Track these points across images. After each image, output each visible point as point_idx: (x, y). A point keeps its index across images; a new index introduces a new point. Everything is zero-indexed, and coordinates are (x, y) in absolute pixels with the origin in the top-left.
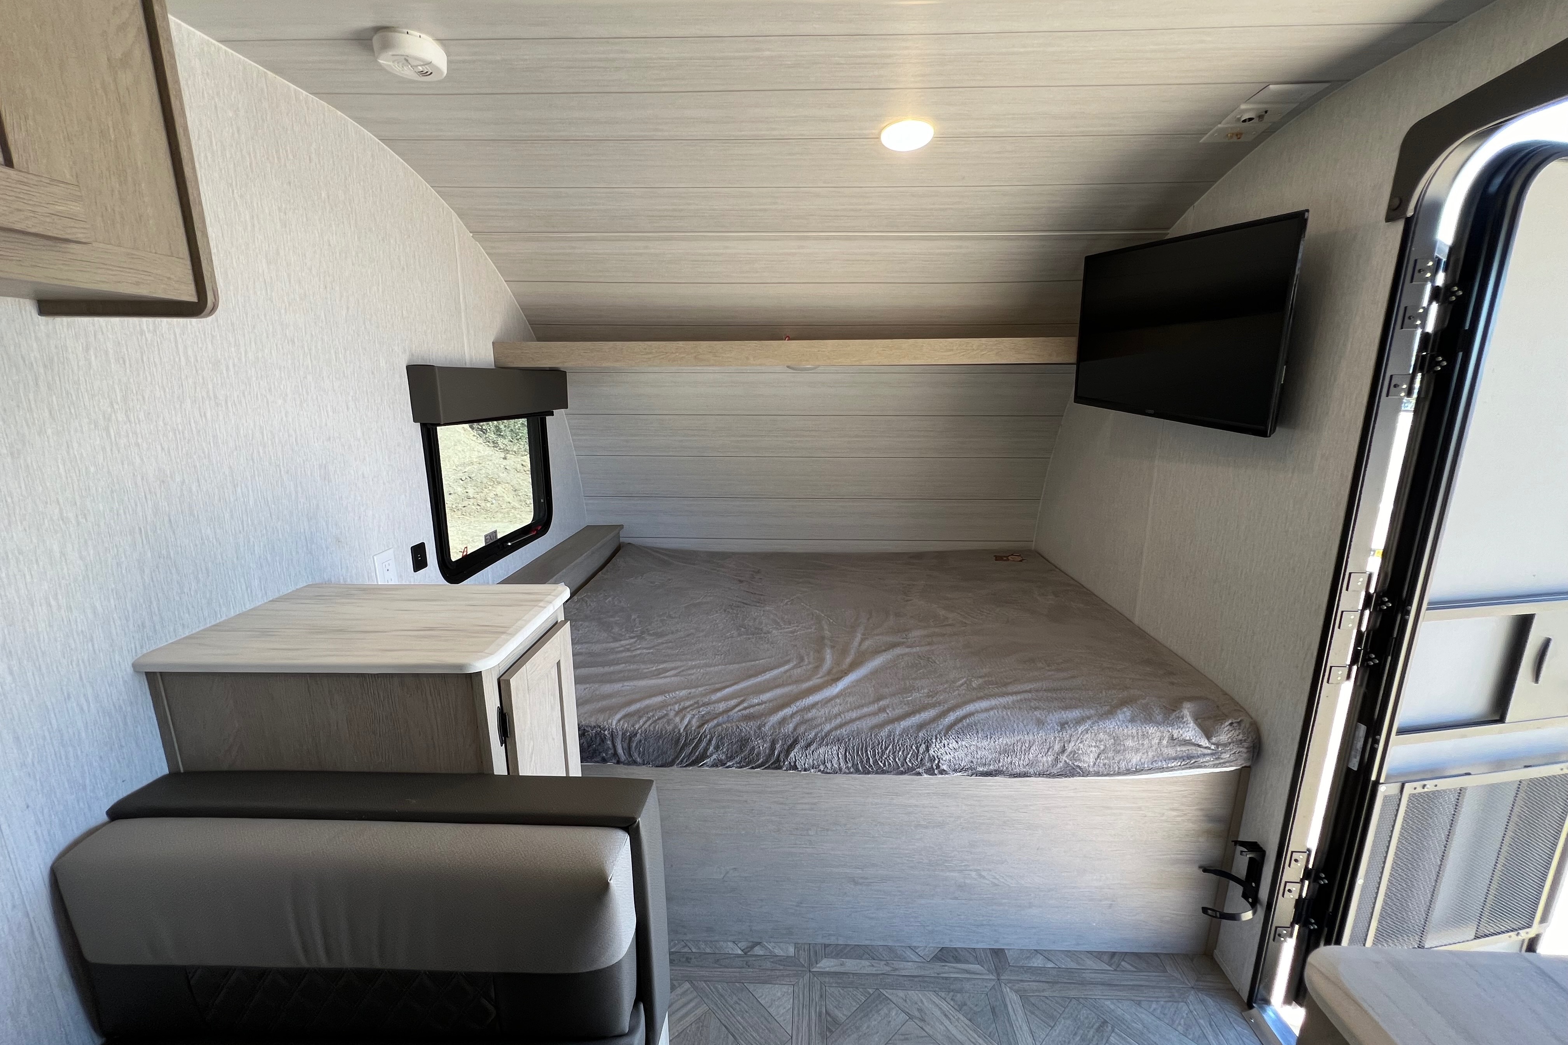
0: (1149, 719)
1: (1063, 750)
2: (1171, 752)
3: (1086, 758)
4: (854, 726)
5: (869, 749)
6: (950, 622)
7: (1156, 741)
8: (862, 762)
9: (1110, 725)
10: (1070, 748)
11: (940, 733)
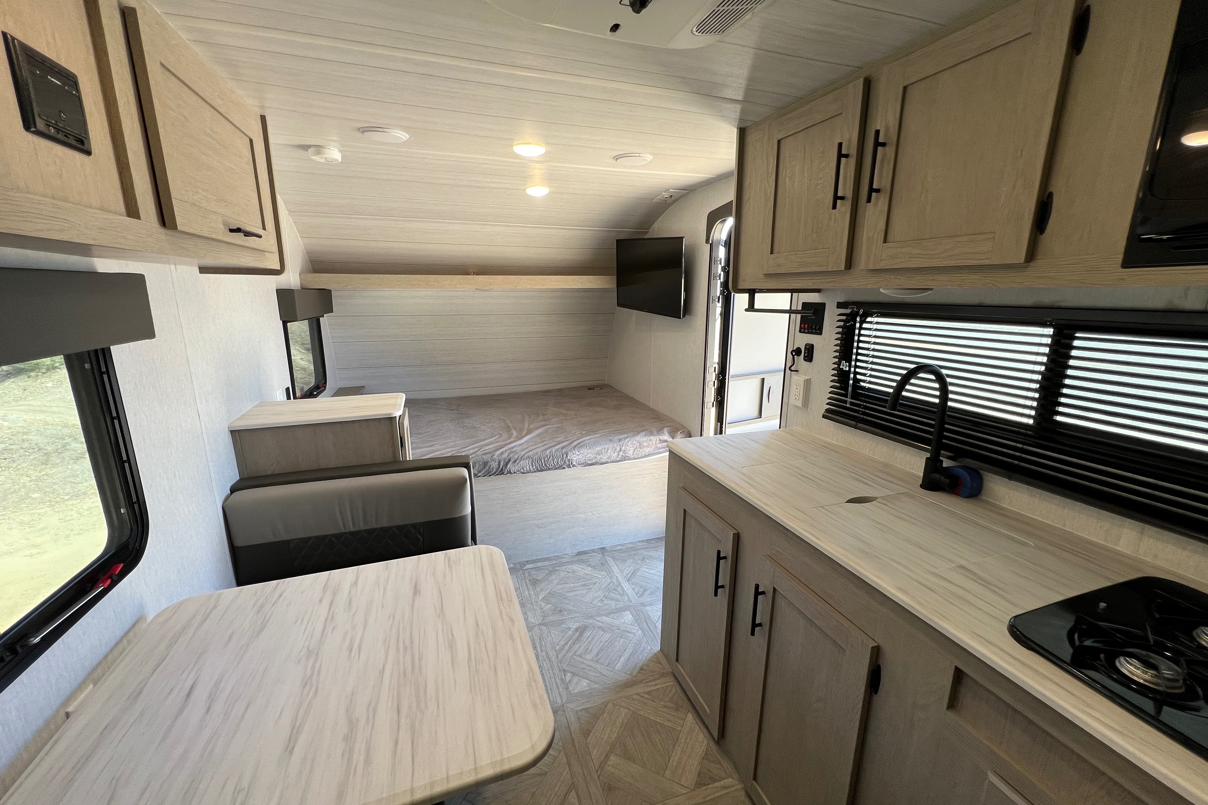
0: (651, 433)
1: (621, 450)
2: (660, 445)
3: (629, 452)
4: (534, 451)
5: (542, 459)
6: (569, 415)
7: (654, 442)
8: (539, 465)
9: (638, 438)
10: (623, 448)
11: (571, 449)
